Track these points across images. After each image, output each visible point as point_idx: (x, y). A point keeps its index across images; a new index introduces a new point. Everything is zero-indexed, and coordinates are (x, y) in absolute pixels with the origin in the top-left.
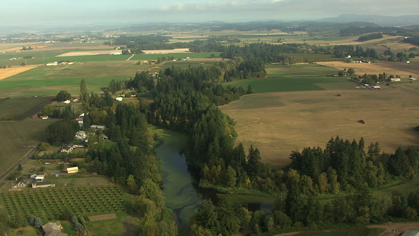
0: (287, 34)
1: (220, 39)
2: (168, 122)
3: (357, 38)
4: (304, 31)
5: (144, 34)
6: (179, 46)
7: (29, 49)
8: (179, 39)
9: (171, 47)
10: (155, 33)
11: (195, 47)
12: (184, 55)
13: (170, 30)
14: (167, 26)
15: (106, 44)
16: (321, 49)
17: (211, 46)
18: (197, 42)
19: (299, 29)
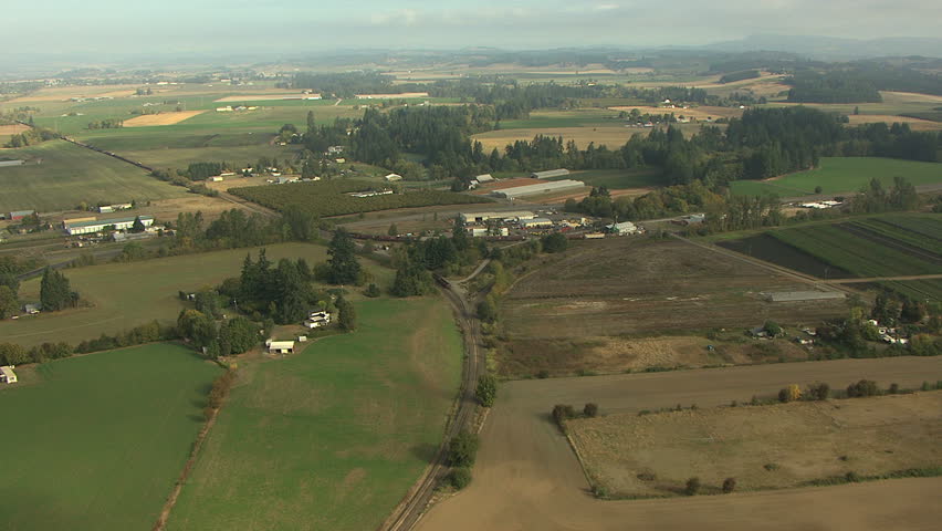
0: (613, 72)
1: (484, 79)
2: (409, 146)
3: (718, 78)
4: (650, 67)
5: (338, 70)
6: (411, 88)
7: (149, 93)
8: (409, 80)
9: (398, 90)
10: (360, 69)
11: (437, 89)
12: (422, 100)
13: (388, 65)
14: (382, 57)
15: (278, 86)
16: (635, 92)
17: (466, 88)
18: (441, 83)
19: (639, 64)
